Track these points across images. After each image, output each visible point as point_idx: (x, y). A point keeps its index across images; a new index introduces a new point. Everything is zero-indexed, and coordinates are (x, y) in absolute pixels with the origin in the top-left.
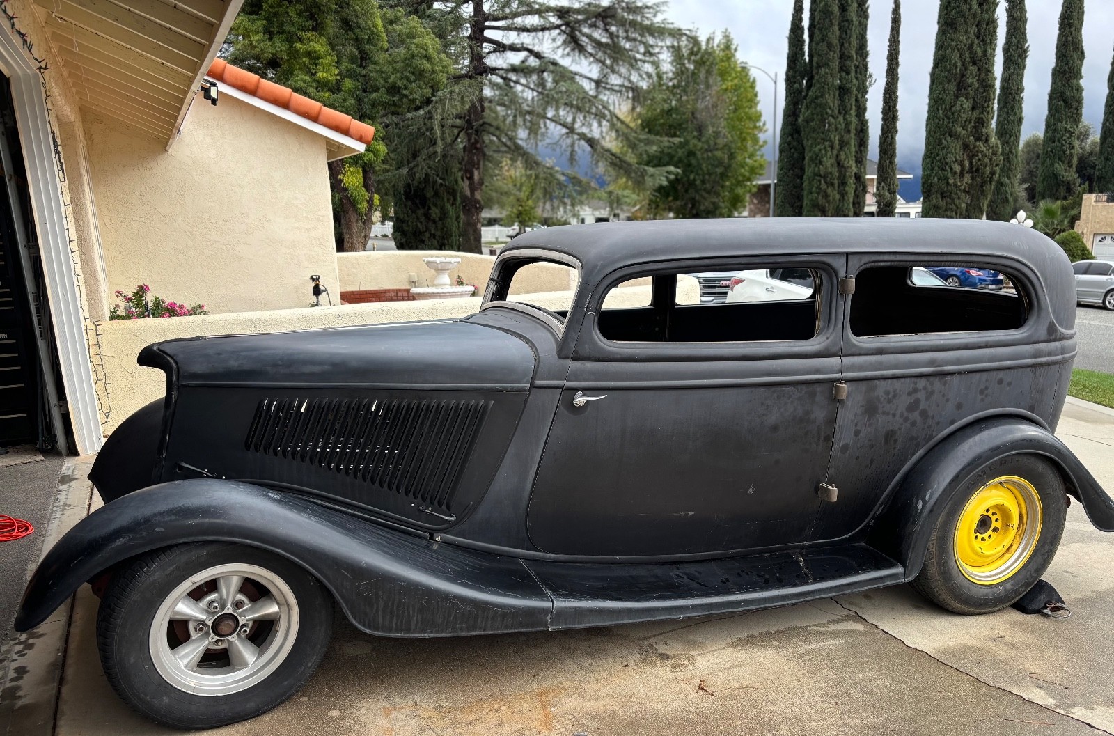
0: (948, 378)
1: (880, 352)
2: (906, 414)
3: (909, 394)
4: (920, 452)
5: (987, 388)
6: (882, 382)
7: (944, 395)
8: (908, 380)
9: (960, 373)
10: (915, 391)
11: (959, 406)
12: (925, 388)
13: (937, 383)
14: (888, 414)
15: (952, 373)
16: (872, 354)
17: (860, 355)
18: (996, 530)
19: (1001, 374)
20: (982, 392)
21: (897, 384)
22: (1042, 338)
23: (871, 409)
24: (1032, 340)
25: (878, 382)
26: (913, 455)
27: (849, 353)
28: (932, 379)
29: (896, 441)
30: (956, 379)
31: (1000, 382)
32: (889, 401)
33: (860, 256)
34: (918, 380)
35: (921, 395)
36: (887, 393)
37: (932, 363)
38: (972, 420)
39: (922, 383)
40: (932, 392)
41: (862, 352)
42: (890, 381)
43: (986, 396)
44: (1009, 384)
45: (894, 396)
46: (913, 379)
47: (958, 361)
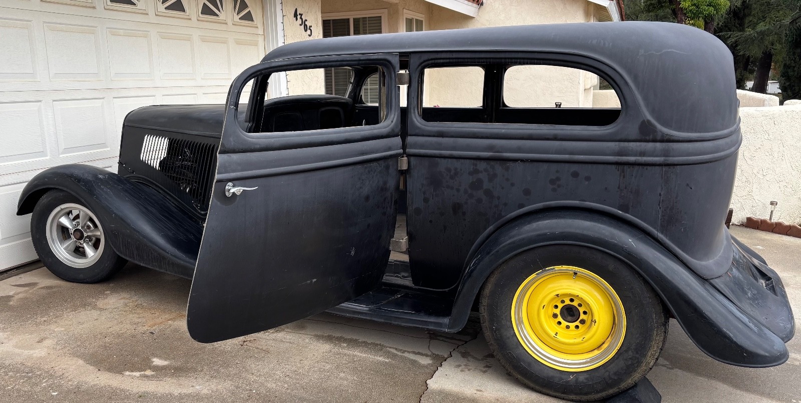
0: (511, 164)
1: (441, 135)
2: (470, 191)
3: (471, 174)
4: (491, 228)
5: (558, 179)
6: (443, 160)
7: (507, 180)
8: (468, 161)
9: (522, 160)
10: (476, 171)
11: (527, 192)
12: (486, 170)
13: (498, 168)
14: (452, 188)
15: (515, 160)
16: (434, 136)
17: (423, 136)
18: (583, 322)
19: (574, 168)
20: (552, 182)
21: (457, 164)
22: (633, 138)
23: (435, 181)
24: (618, 138)
25: (439, 160)
26: (485, 229)
27: (414, 133)
28: (492, 163)
29: (464, 214)
30: (520, 166)
31: (575, 175)
32: (452, 178)
33: (420, 55)
34: (478, 162)
35: (483, 176)
36: (449, 170)
37: (490, 148)
38: (541, 207)
39: (482, 166)
40: (495, 175)
41: (425, 134)
42: (450, 160)
43: (559, 186)
44: (588, 179)
45: (456, 174)
46: (472, 161)
47: (519, 150)
